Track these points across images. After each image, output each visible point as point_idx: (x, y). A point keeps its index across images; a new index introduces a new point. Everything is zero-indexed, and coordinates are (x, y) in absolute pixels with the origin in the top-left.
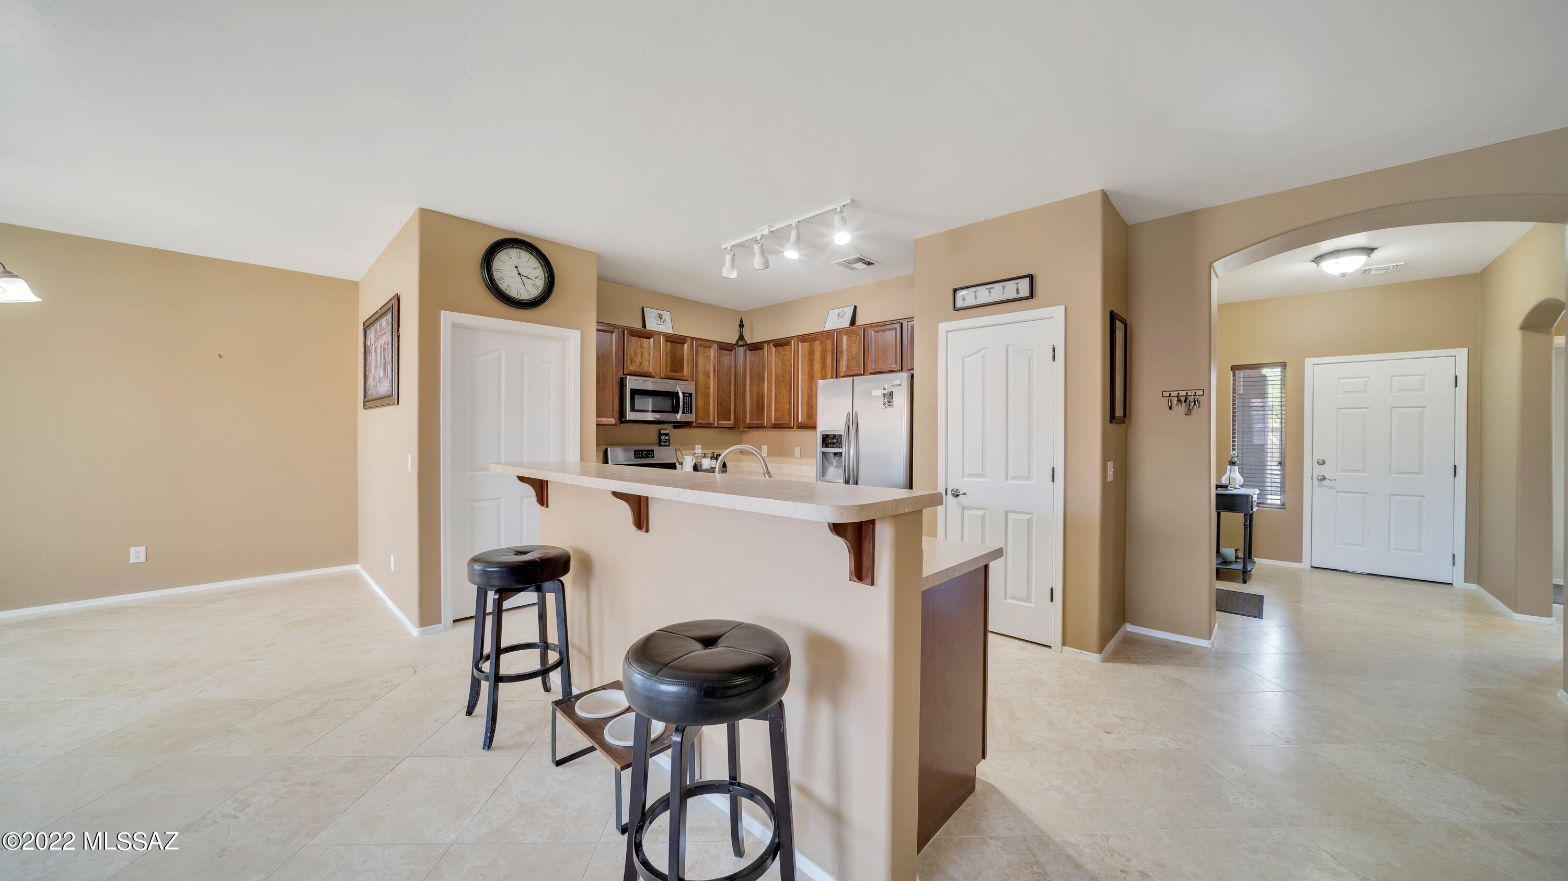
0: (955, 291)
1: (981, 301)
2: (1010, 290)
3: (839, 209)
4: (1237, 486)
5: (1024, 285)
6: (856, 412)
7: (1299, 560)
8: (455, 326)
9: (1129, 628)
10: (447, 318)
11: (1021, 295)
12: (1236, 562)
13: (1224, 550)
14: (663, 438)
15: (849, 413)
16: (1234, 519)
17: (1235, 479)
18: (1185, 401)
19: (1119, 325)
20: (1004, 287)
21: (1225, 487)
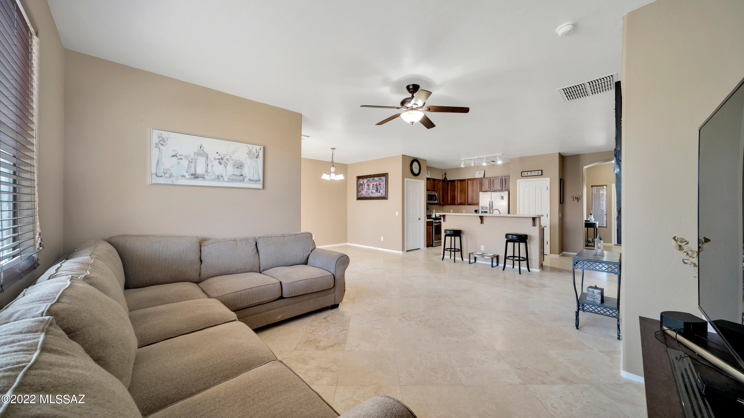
0: (522, 172)
1: (528, 175)
2: (536, 173)
3: (498, 155)
4: (593, 221)
5: (540, 172)
6: (492, 201)
7: (611, 243)
8: (407, 181)
9: (564, 253)
10: (406, 179)
11: (539, 175)
12: (592, 242)
13: (589, 239)
14: (428, 208)
15: (490, 201)
16: (591, 230)
17: (592, 219)
18: (577, 199)
19: (562, 181)
20: (535, 172)
21: (589, 221)
